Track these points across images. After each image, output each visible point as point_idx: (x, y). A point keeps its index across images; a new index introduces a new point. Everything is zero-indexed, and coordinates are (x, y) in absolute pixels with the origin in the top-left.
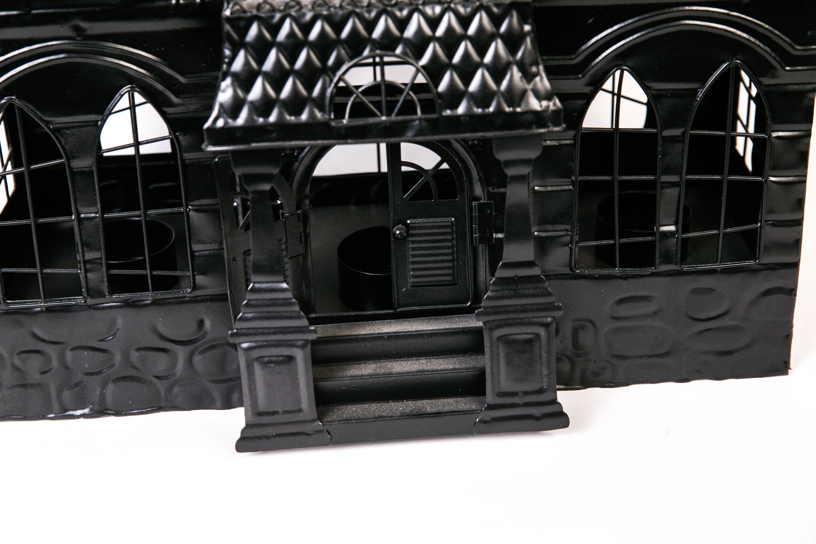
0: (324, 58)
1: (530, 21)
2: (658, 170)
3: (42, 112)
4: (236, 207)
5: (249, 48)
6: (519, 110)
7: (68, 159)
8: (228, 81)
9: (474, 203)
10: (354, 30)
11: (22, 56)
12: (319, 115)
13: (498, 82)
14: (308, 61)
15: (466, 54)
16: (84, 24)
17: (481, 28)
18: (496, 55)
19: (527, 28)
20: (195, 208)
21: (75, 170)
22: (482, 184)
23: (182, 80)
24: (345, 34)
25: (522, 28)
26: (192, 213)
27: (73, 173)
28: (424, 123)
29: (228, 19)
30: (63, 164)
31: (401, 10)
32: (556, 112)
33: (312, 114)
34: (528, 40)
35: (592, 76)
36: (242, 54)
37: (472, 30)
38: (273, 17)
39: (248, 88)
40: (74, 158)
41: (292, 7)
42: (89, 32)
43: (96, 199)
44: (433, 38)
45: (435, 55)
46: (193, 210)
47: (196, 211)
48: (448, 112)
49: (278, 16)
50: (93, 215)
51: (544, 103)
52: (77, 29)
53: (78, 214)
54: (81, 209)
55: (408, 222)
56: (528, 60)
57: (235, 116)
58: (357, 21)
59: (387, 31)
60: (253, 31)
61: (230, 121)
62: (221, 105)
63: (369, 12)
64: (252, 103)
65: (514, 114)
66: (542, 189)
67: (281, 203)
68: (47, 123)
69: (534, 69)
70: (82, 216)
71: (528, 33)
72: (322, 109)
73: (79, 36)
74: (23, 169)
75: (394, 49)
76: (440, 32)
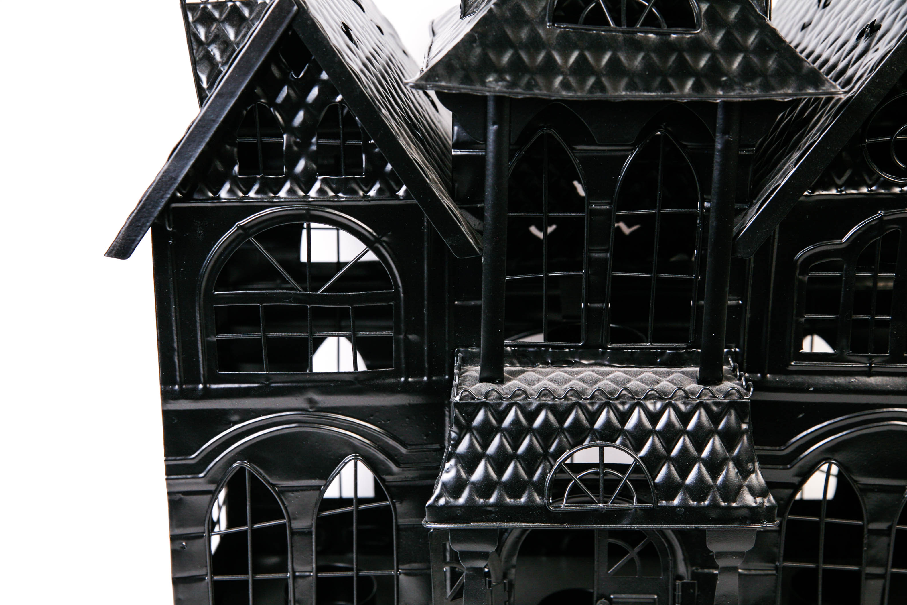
0: (546, 445)
1: (747, 420)
2: (864, 562)
3: (270, 476)
4: (445, 572)
5: (475, 432)
6: (734, 505)
7: (290, 521)
8: (453, 462)
9: (678, 582)
10: (576, 420)
11: (257, 425)
12: (538, 499)
13: (715, 476)
14: (530, 446)
15: (684, 448)
16: (317, 398)
17: (699, 424)
18: (713, 451)
19: (744, 426)
20: (404, 571)
21: (295, 530)
22: (686, 564)
23: (403, 450)
24: (568, 423)
25: (740, 427)
26: (402, 577)
27: (293, 533)
28: (639, 512)
29: (457, 405)
30: (284, 525)
31: (623, 404)
32: (770, 509)
33: (530, 498)
34: (745, 438)
35: (801, 467)
36: (467, 437)
37: (691, 426)
38: (500, 404)
39: (471, 470)
40: (295, 519)
41: (519, 396)
42: (321, 405)
43: (312, 559)
44: (652, 432)
45: (653, 446)
46: (403, 573)
47: (406, 574)
48: (664, 503)
49: (505, 403)
50: (308, 574)
51: (759, 500)
52: (311, 401)
53: (294, 572)
54: (297, 568)
55: (612, 596)
56: (744, 457)
57: (457, 496)
58: (580, 412)
59: (608, 422)
60: (480, 417)
61: (452, 500)
62: (444, 484)
63: (592, 404)
64: (473, 483)
65: (730, 508)
66: (746, 572)
67: (489, 572)
68: (273, 486)
69: (750, 466)
70: (297, 574)
71: (745, 432)
72: (541, 494)
73: (311, 408)
74: (247, 528)
75: (614, 441)
76: (660, 426)
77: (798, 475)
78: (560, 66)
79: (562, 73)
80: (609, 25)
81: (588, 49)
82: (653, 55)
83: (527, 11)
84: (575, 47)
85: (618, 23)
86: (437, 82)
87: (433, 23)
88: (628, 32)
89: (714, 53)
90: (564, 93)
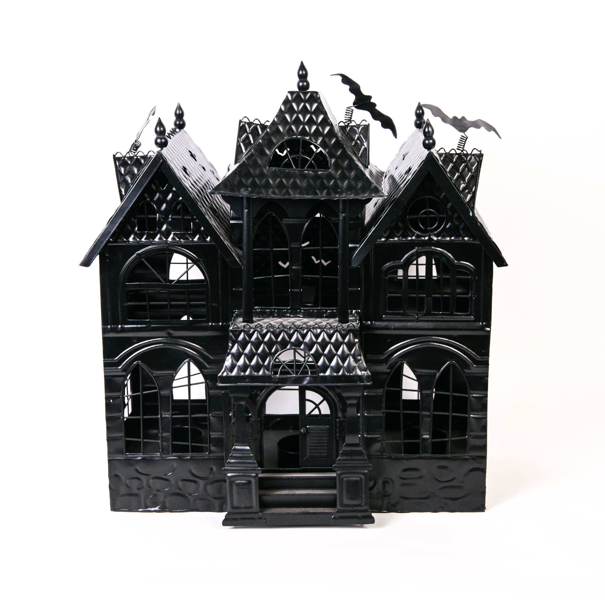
0: (270, 349)
1: (358, 337)
2: (420, 409)
3: (151, 369)
4: (231, 416)
5: (239, 343)
6: (351, 374)
7: (159, 389)
8: (230, 356)
9: (337, 420)
10: (284, 338)
11: (145, 344)
12: (267, 372)
13: (343, 362)
14: (264, 350)
15: (330, 350)
16: (172, 332)
17: (337, 339)
18: (343, 351)
19: (356, 340)
20: (212, 415)
21: (162, 395)
22: (341, 411)
23: (211, 357)
24: (279, 339)
25: (354, 340)
26: (211, 418)
27: (161, 397)
28: (311, 378)
29: (231, 331)
30: (157, 392)
31: (303, 330)
32: (368, 376)
33: (264, 372)
34: (357, 345)
35: (390, 365)
36: (236, 345)
37: (333, 340)
38: (250, 331)
39: (238, 360)
40: (162, 389)
41: (258, 327)
42: (174, 335)
43: (170, 408)
44: (316, 343)
45: (317, 350)
46: (212, 416)
47: (213, 416)
48: (322, 374)
49: (252, 330)
50: (168, 416)
51: (363, 372)
52: (169, 334)
53: (161, 415)
54: (163, 413)
55: (308, 427)
56: (356, 354)
57: (231, 371)
58: (285, 334)
59: (297, 338)
60: (242, 336)
61: (229, 373)
62: (226, 366)
63: (290, 330)
64: (239, 366)
65: (350, 376)
66: (369, 415)
67: (251, 415)
68: (152, 373)
69: (359, 357)
70: (163, 416)
71: (357, 343)
72: (268, 370)
73: (169, 337)
74: (139, 393)
75: (300, 347)
76: (319, 340)
77: (389, 368)
78: (272, 185)
79: (272, 187)
80: (293, 168)
81: (284, 177)
82: (311, 180)
83: (259, 162)
84: (278, 177)
85: (297, 167)
86: (220, 191)
87: (229, 166)
88: (300, 171)
89: (336, 180)
90: (273, 196)
